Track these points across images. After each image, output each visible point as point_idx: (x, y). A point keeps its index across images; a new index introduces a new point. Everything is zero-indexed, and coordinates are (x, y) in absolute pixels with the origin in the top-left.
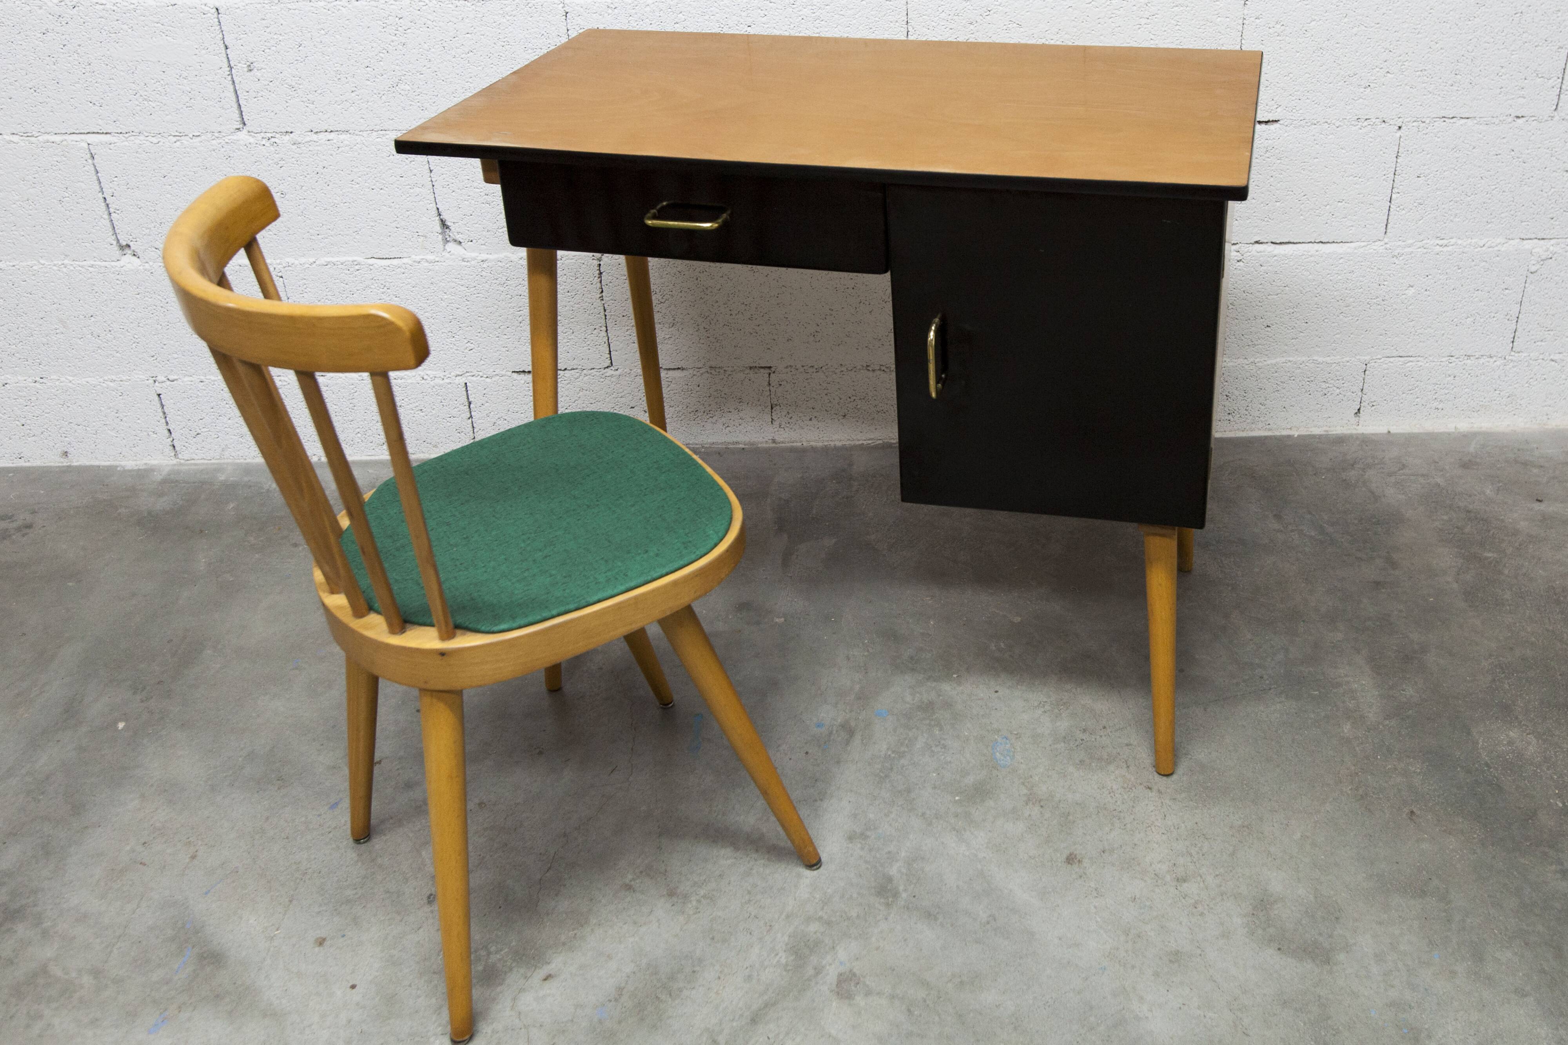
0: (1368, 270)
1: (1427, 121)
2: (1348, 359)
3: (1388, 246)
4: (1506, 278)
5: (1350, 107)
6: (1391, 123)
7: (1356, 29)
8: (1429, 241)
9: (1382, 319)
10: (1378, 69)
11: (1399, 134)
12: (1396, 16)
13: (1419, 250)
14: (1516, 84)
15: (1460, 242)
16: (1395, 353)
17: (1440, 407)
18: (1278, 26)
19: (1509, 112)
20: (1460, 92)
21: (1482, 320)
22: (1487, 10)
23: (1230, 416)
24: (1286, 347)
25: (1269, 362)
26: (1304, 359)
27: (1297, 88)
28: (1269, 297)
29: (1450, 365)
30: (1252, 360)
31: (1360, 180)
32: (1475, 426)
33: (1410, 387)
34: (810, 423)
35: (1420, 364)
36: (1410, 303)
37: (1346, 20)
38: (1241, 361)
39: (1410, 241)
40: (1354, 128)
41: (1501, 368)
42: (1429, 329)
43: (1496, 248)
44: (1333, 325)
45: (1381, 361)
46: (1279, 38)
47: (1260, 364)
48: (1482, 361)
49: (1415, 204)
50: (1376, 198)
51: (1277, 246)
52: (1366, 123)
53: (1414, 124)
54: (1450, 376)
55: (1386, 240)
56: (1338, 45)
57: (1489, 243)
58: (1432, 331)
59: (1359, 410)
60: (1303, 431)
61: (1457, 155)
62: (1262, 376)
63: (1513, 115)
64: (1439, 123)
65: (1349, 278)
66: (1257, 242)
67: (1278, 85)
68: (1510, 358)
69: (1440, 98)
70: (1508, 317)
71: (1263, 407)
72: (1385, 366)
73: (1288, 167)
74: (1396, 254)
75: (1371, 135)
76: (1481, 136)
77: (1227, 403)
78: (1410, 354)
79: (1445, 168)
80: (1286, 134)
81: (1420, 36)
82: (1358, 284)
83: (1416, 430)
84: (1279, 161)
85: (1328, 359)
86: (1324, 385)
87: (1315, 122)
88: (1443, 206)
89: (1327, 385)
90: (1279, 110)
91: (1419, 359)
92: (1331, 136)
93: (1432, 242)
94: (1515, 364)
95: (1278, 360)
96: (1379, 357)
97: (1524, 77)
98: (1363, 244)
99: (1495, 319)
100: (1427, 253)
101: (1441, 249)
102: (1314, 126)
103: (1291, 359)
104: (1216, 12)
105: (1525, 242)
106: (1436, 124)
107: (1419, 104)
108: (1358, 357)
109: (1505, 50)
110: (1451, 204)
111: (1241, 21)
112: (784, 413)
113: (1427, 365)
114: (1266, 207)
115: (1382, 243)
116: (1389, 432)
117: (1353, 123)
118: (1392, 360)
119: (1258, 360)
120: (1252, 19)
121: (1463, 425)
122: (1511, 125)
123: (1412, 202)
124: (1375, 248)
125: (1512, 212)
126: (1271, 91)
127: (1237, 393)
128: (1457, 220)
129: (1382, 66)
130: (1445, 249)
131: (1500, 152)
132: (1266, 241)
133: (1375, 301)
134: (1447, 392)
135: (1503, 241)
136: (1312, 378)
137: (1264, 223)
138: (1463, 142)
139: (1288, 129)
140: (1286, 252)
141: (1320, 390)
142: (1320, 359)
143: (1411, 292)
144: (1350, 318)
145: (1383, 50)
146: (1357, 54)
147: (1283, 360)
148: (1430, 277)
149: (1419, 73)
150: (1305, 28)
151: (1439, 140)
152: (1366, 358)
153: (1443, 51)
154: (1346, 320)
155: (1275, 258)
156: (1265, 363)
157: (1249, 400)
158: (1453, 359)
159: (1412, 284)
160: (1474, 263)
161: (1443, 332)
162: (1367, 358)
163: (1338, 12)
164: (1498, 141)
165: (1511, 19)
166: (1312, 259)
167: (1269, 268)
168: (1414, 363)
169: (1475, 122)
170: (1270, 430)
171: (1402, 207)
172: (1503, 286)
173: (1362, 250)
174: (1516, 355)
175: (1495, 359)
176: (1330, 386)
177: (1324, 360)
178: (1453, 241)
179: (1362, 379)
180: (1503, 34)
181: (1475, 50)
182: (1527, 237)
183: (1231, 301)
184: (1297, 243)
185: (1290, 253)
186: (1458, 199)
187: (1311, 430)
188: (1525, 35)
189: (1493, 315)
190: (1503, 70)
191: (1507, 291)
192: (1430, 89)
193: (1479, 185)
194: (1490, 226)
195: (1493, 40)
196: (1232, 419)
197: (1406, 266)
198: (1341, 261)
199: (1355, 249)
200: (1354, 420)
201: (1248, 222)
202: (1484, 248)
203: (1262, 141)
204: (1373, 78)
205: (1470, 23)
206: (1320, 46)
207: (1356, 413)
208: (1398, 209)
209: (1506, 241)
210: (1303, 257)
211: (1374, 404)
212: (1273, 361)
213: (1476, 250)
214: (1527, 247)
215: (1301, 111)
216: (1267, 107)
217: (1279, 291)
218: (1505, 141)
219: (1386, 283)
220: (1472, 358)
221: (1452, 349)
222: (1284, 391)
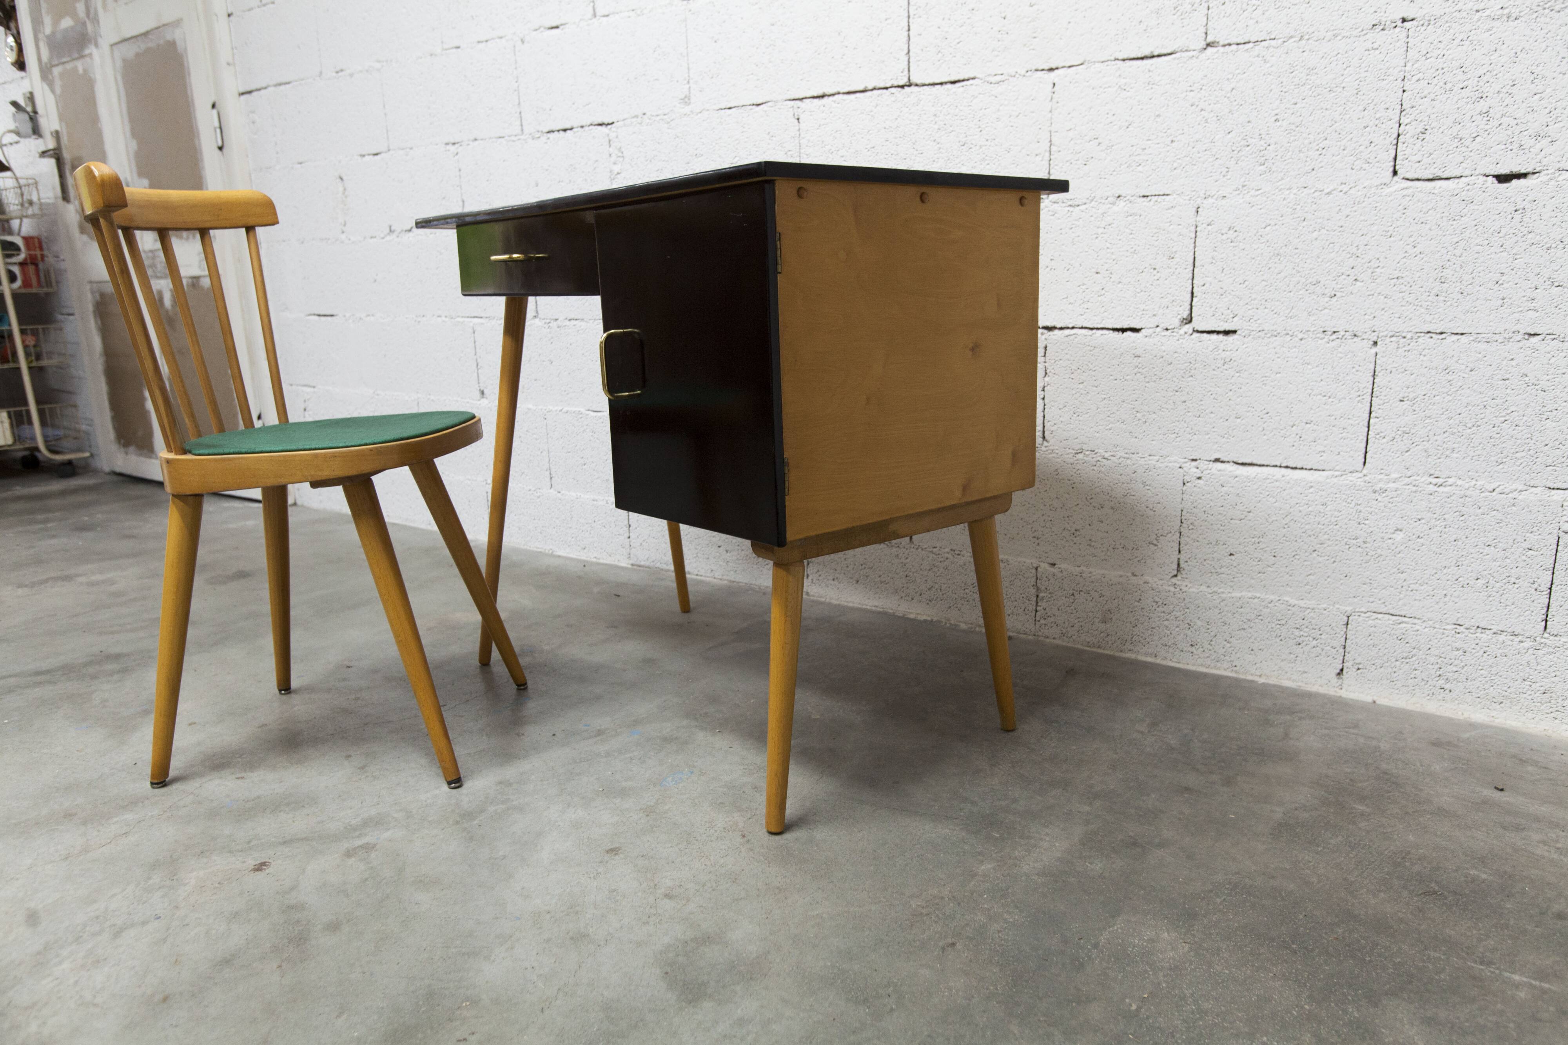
0: (1344, 504)
1: (1409, 336)
2: (1325, 606)
3: (1366, 478)
4: (1528, 535)
5: (1313, 318)
6: (1364, 337)
7: (1316, 233)
8: (1418, 478)
9: (1364, 565)
10: (1344, 277)
11: (1374, 350)
12: (1362, 218)
13: (1407, 487)
14: (1524, 294)
15: (1460, 482)
16: (1384, 610)
17: (1447, 686)
18: (1231, 232)
19: (1515, 328)
20: (1449, 303)
21: (1498, 585)
22: (1476, 207)
23: (1193, 649)
24: (1253, 581)
25: (1233, 595)
26: (1272, 597)
27: (1254, 296)
28: (1232, 522)
29: (1457, 635)
30: (1215, 589)
31: (1331, 400)
32: (1497, 721)
33: (1405, 655)
34: (832, 582)
35: (1417, 627)
36: (1398, 550)
37: (1305, 223)
38: (1203, 588)
39: (1394, 476)
40: (1320, 341)
41: (1531, 651)
42: (1425, 586)
43: (1511, 495)
44: (1306, 563)
45: (1368, 614)
46: (1232, 244)
47: (1224, 596)
48: (1502, 638)
49: (1399, 432)
50: (1350, 422)
51: (1241, 467)
52: (1334, 336)
53: (1392, 339)
54: (1458, 650)
55: (1365, 472)
56: (1297, 251)
57: (1501, 487)
58: (1431, 589)
59: (1342, 670)
60: (1273, 681)
61: (1450, 378)
62: (1226, 609)
63: (1522, 332)
64: (1425, 339)
65: (1322, 511)
66: (1217, 460)
67: (1233, 293)
68: (1543, 640)
69: (1423, 310)
70: (1536, 586)
71: (1228, 645)
72: (1371, 622)
73: (1247, 381)
74: (1378, 489)
75: (1340, 350)
76: (1480, 356)
77: (1189, 632)
78: (1403, 613)
79: (1434, 393)
80: (1245, 346)
81: (1392, 239)
82: (1333, 520)
83: (1410, 707)
84: (1238, 374)
85: (1302, 603)
86: (1297, 633)
87: (1275, 333)
88: (1436, 437)
89: (1302, 633)
90: (1236, 319)
91: (1416, 621)
92: (1294, 350)
93: (1423, 479)
94: (1551, 650)
95: (1243, 593)
96: (1363, 609)
97: (1533, 285)
98: (1337, 473)
99: (1516, 586)
100: (1416, 492)
101: (1436, 488)
102: (1275, 338)
103: (1258, 595)
104: (1168, 220)
105: (1554, 492)
106: (1420, 340)
107: (1397, 315)
108: (1337, 606)
109: (1505, 254)
110: (1445, 435)
111: (1193, 229)
112: (815, 571)
113: (1427, 630)
114: (1226, 423)
115: (1360, 475)
116: (1374, 702)
117: (1318, 335)
118: (1380, 616)
119: (1222, 590)
120: (1205, 225)
121: (1479, 716)
122: (1521, 344)
123: (1395, 429)
124: (1351, 479)
125: (1532, 452)
126: (1226, 299)
127: (1199, 623)
128: (1455, 455)
129: (1348, 273)
130: (1441, 489)
131: (1508, 376)
132: (1226, 459)
133: (1354, 542)
134: (1455, 669)
135: (1521, 487)
136: (1283, 622)
137: (1224, 439)
138: (1457, 362)
139: (1246, 340)
140: (1249, 474)
141: (1292, 636)
142: (1293, 601)
143: (1399, 536)
144: (1326, 558)
145: (1349, 256)
146: (1320, 260)
147: (1250, 595)
148: (1423, 521)
149: (1395, 280)
150: (1260, 234)
151: (1425, 358)
152: (1347, 608)
153: (1422, 256)
154: (1321, 559)
155: (1237, 479)
156: (1230, 595)
157: (1213, 634)
158: (1461, 629)
159: (1400, 527)
160: (1480, 511)
161: (1445, 592)
162: (1349, 609)
163: (1296, 216)
164: (1504, 363)
165: (1510, 216)
166: (1277, 484)
167: (1231, 489)
168: (1409, 626)
169: (1472, 338)
170: (1236, 672)
171: (1382, 435)
172: (1526, 545)
173: (1335, 480)
174: (1551, 638)
175: (1520, 638)
176: (1305, 634)
177: (1296, 602)
178: (1451, 481)
179: (1343, 633)
180: (1500, 235)
181: (1464, 254)
182: (1556, 486)
183: (1191, 521)
184: (1263, 465)
185: (1253, 476)
186: (1455, 430)
187: (1282, 681)
188: (1530, 236)
189: (1513, 580)
190: (1504, 278)
191: (1531, 552)
192: (1410, 300)
193: (1482, 416)
194: (1501, 466)
195: (1487, 242)
196: (1195, 652)
197: (1390, 505)
198: (1311, 490)
199: (1327, 478)
200: (1335, 680)
201: (1207, 437)
202: (1494, 494)
203: (1220, 352)
204: (1340, 286)
205: (1455, 222)
206: (1276, 252)
207: (1339, 674)
208: (1378, 436)
209: (1526, 488)
210: (1268, 481)
211: (1360, 666)
212: (1239, 595)
213: (1483, 495)
214: (1555, 498)
215: (1259, 322)
216: (1223, 316)
217: (1243, 517)
218: (1514, 363)
219: (1367, 522)
220: (1487, 632)
221: (1459, 615)
222: (1250, 630)
